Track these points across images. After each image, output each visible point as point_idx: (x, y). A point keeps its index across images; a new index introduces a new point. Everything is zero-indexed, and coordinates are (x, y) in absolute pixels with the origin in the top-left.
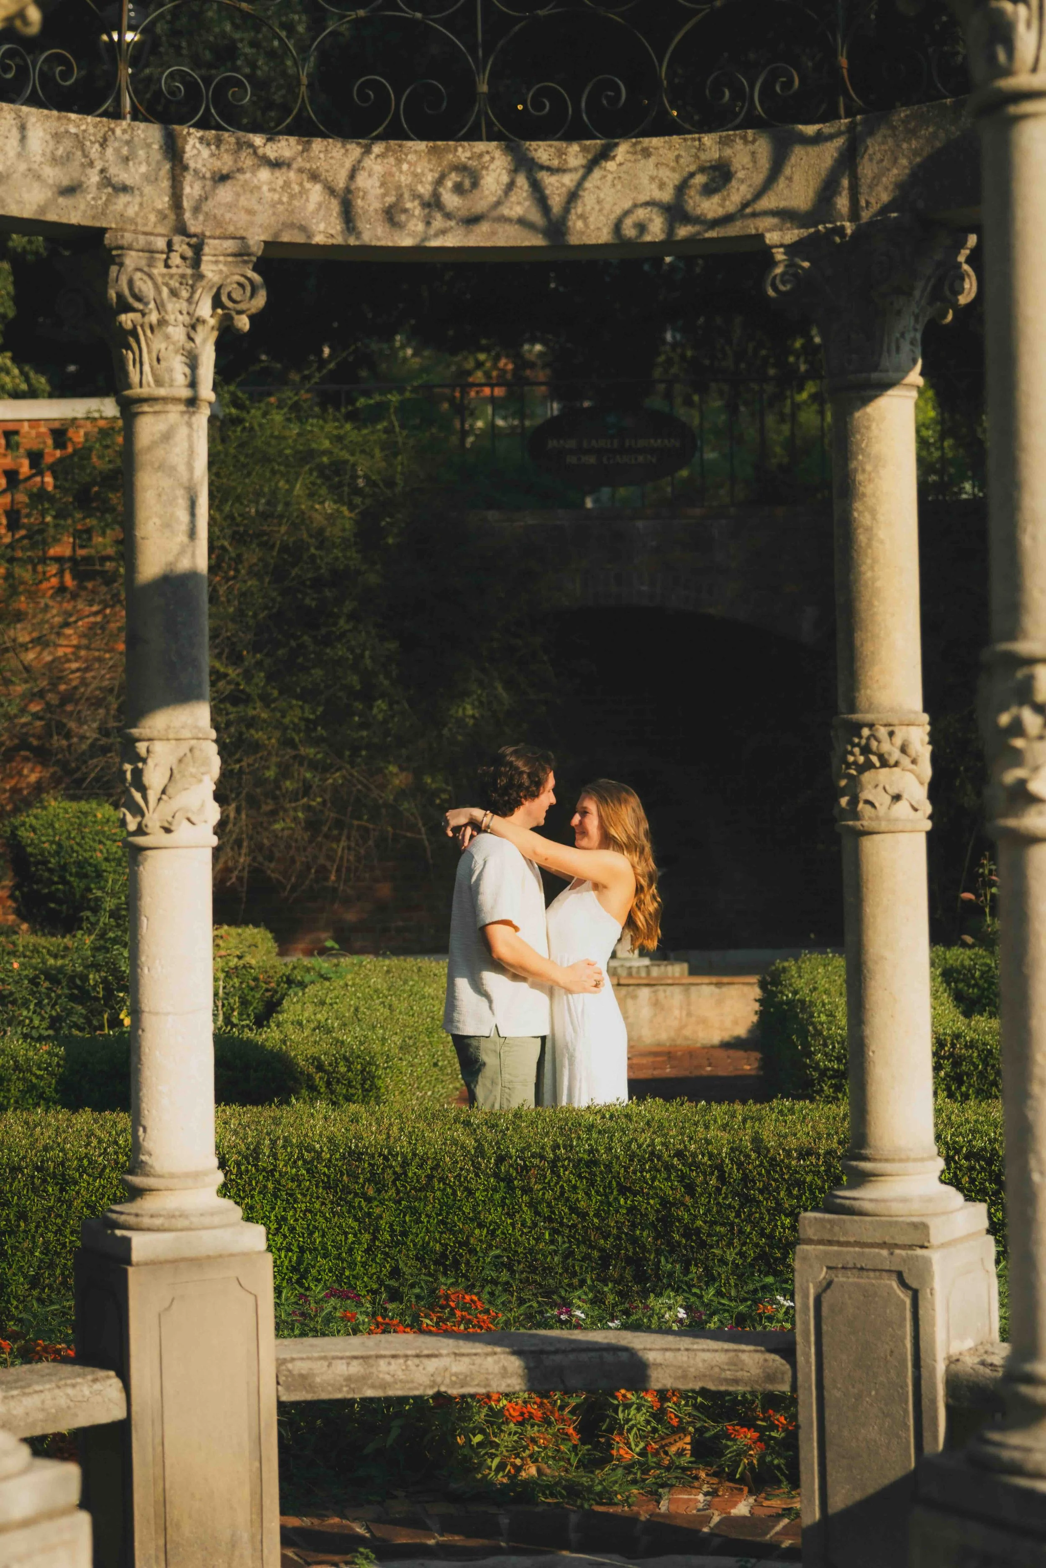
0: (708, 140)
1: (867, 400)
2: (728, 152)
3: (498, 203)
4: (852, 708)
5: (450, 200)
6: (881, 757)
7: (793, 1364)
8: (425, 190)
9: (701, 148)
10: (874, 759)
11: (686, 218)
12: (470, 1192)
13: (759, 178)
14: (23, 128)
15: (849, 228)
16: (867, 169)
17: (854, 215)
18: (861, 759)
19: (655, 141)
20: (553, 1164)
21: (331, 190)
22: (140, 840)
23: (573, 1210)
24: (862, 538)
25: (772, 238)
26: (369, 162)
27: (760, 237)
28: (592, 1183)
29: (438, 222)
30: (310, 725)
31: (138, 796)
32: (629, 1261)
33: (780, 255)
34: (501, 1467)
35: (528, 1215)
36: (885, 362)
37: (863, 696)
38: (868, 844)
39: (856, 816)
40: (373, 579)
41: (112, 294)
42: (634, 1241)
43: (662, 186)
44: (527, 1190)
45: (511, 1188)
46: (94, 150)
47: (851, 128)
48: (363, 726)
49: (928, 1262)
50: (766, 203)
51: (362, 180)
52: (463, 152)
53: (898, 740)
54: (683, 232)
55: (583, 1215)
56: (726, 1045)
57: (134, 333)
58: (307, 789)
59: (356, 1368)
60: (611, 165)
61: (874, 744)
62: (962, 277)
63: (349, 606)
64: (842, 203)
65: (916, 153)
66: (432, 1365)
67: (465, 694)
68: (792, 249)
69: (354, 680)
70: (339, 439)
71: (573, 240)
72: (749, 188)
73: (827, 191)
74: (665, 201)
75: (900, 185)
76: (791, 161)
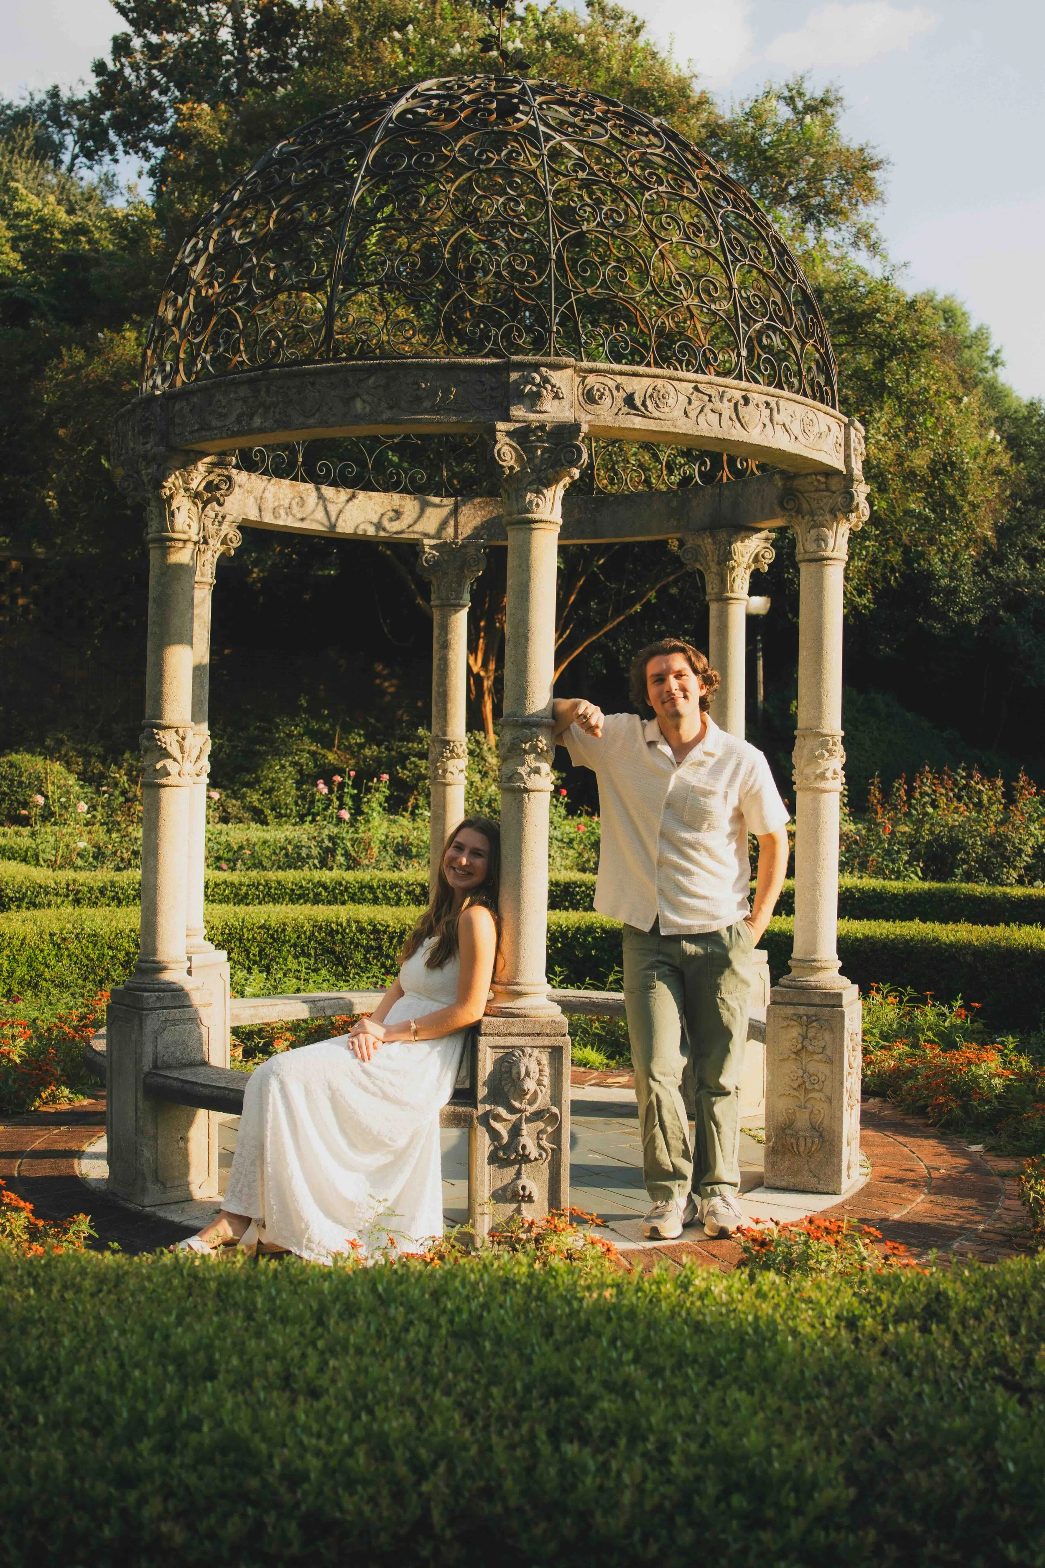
0: (395, 496)
1: (457, 612)
2: (402, 503)
3: (312, 512)
4: (445, 734)
8: (287, 503)
9: (392, 500)
10: (452, 755)
11: (384, 530)
13: (415, 515)
15: (455, 542)
16: (462, 519)
17: (455, 538)
18: (449, 755)
21: (257, 498)
23: (87, 957)
25: (426, 541)
26: (269, 486)
27: (418, 541)
29: (290, 517)
33: (427, 549)
36: (459, 600)
37: (450, 730)
43: (374, 515)
47: (455, 502)
50: (418, 528)
51: (266, 494)
52: (301, 487)
54: (382, 534)
60: (356, 501)
61: (452, 748)
64: (450, 530)
65: (484, 516)
68: (432, 547)
71: (339, 530)
72: (410, 520)
73: (443, 525)
74: (375, 520)
75: (476, 528)
76: (429, 511)
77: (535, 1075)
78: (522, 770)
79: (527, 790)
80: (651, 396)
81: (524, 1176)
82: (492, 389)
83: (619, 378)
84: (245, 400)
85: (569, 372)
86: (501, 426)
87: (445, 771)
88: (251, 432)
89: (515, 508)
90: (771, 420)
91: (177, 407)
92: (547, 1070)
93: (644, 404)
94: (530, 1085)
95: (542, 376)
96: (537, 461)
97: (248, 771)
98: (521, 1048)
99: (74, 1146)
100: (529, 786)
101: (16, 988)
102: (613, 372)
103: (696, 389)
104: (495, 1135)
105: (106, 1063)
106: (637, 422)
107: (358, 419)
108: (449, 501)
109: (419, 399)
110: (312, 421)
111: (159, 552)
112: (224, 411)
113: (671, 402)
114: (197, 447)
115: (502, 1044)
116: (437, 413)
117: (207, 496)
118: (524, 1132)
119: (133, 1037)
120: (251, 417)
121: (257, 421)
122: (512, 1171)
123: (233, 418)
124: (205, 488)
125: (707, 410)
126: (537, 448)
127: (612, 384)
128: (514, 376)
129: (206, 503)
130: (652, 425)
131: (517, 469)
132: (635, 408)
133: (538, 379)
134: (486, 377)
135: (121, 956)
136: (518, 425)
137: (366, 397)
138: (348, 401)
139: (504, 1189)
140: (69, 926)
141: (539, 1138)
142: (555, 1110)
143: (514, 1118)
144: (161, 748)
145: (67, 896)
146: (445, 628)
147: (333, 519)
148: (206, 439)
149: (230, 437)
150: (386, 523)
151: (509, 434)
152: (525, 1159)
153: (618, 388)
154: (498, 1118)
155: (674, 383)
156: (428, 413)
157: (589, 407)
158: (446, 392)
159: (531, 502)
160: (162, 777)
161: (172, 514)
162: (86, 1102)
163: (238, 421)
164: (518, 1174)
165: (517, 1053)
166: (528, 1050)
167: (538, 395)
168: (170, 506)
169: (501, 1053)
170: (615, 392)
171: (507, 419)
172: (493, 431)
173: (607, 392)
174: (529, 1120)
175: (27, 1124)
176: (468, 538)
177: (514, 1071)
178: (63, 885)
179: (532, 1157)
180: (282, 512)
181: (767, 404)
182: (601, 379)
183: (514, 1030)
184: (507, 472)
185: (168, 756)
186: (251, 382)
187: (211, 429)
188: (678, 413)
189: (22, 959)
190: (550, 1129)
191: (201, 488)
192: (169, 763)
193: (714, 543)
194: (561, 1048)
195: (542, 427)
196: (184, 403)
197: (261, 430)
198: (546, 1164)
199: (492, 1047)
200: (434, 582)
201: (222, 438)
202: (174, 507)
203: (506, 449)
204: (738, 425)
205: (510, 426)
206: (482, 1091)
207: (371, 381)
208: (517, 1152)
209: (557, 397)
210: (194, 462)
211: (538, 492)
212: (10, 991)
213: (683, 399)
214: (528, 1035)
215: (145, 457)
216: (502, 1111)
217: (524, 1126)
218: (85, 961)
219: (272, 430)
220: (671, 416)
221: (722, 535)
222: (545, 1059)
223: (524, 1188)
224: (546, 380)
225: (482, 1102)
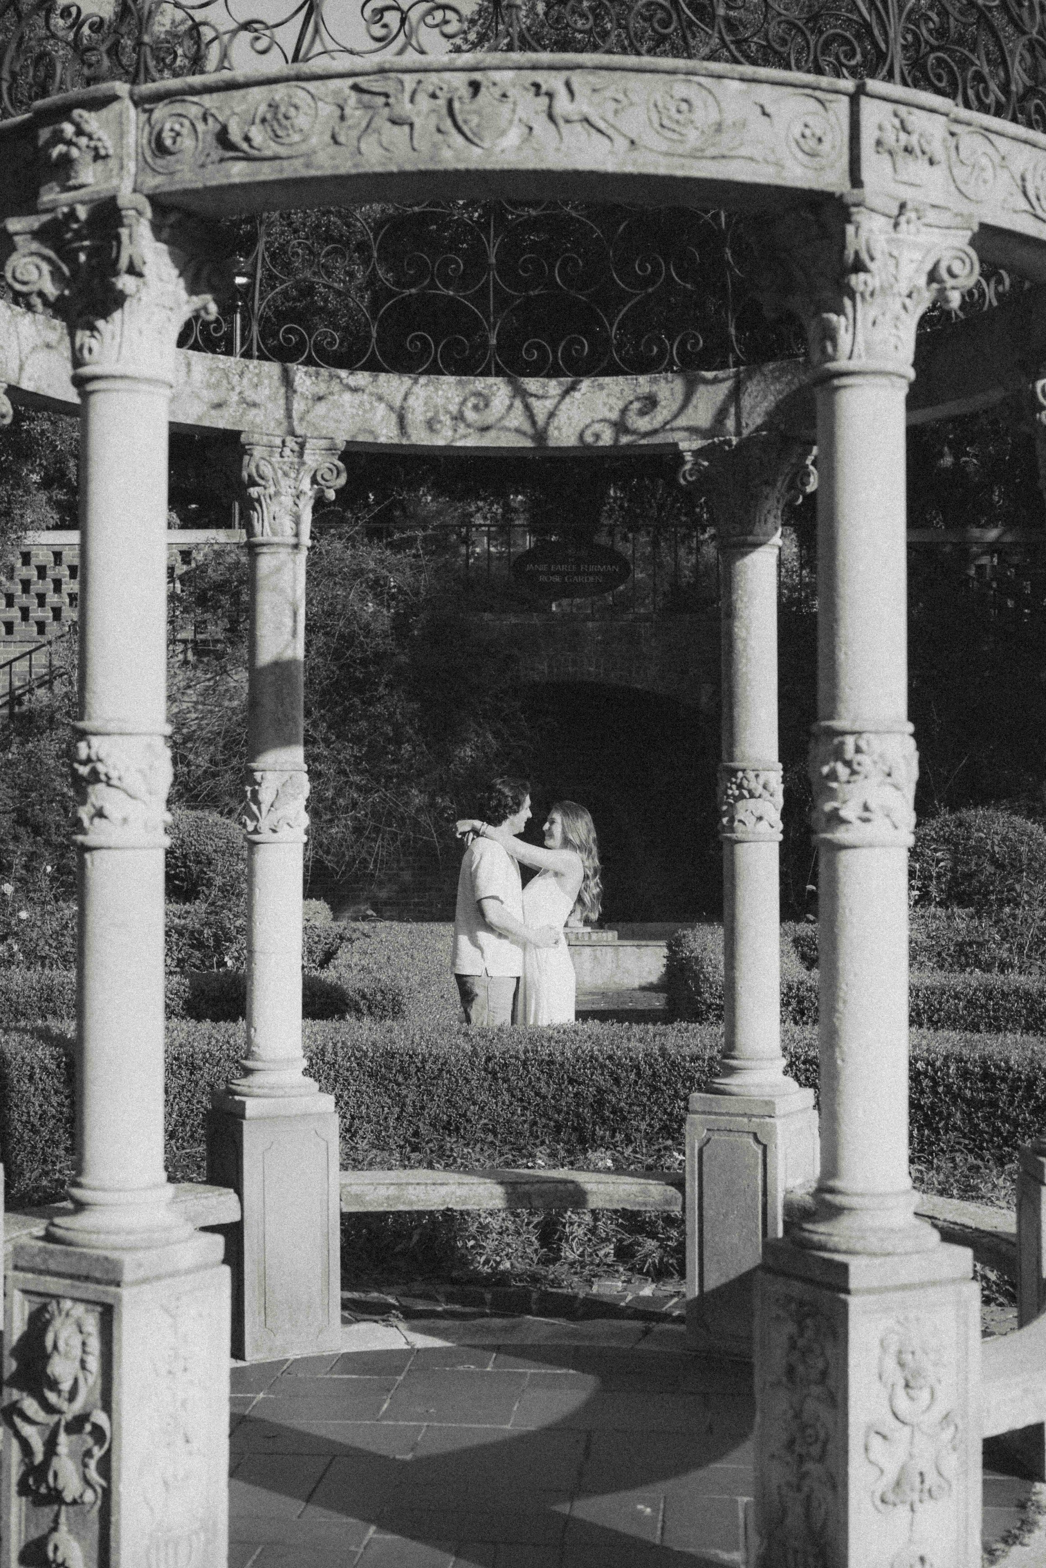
0: (642, 379)
1: (744, 554)
2: (655, 388)
3: (502, 418)
4: (732, 759)
5: (470, 415)
6: (750, 791)
7: (683, 1193)
8: (454, 408)
9: (638, 385)
10: (745, 793)
11: (627, 431)
12: (467, 1081)
13: (675, 407)
14: (189, 365)
15: (735, 441)
16: (746, 402)
17: (738, 433)
18: (737, 793)
19: (607, 380)
20: (524, 1063)
21: (391, 408)
22: (255, 838)
24: (739, 645)
26: (416, 389)
27: (676, 445)
28: (550, 1076)
29: (462, 429)
30: (358, 760)
31: (254, 808)
32: (575, 1129)
33: (688, 457)
34: (487, 1262)
35: (507, 1097)
36: (757, 529)
37: (737, 752)
38: (740, 849)
39: (733, 830)
40: (403, 659)
41: (245, 474)
42: (578, 1115)
43: (611, 409)
44: (506, 1080)
45: (495, 1078)
46: (235, 379)
47: (737, 375)
48: (394, 762)
49: (774, 1126)
50: (681, 422)
51: (411, 401)
52: (480, 383)
53: (761, 781)
55: (544, 1098)
56: (643, 989)
57: (258, 500)
58: (354, 805)
59: (392, 1191)
60: (577, 395)
61: (745, 783)
62: (808, 475)
63: (386, 678)
64: (730, 424)
65: (780, 392)
66: (443, 1190)
67: (465, 741)
69: (389, 729)
70: (382, 561)
71: (552, 443)
72: (669, 412)
73: (721, 416)
75: (768, 414)
76: (700, 393)
77: (73, 1351)
80: (264, 120)
81: (63, 1528)
83: (207, 100)
85: (120, 106)
86: (14, 225)
92: (94, 1344)
93: (247, 139)
94: (70, 1366)
95: (74, 126)
98: (57, 1297)
102: (193, 91)
103: (356, 88)
104: (24, 1447)
106: (237, 172)
113: (302, 121)
115: (31, 1287)
118: (62, 1450)
122: (43, 1515)
125: (381, 122)
126: (78, 251)
127: (194, 111)
128: (42, 136)
130: (266, 172)
132: (231, 147)
133: (69, 133)
136: (46, 218)
139: (33, 1547)
141: (83, 1464)
142: (100, 1417)
143: (48, 1420)
147: (541, 426)
150: (630, 421)
152: (55, 1497)
153: (202, 119)
154: (27, 1416)
155: (311, 86)
164: (56, 1521)
165: (51, 1306)
166: (65, 1305)
167: (71, 160)
169: (36, 1304)
170: (200, 127)
172: (9, 235)
173: (186, 130)
174: (67, 1429)
181: (539, 86)
182: (178, 108)
183: (53, 1265)
188: (318, 140)
190: (98, 1453)
194: (114, 1308)
195: (75, 214)
198: (95, 1513)
199: (25, 1292)
203: (29, 262)
204: (459, 140)
205: (34, 222)
206: (8, 1365)
208: (47, 1482)
209: (98, 156)
213: (327, 110)
214: (71, 1277)
216: (30, 1406)
217: (63, 1438)
220: (304, 148)
222: (92, 1324)
223: (56, 1548)
224: (80, 132)
225: (7, 1385)
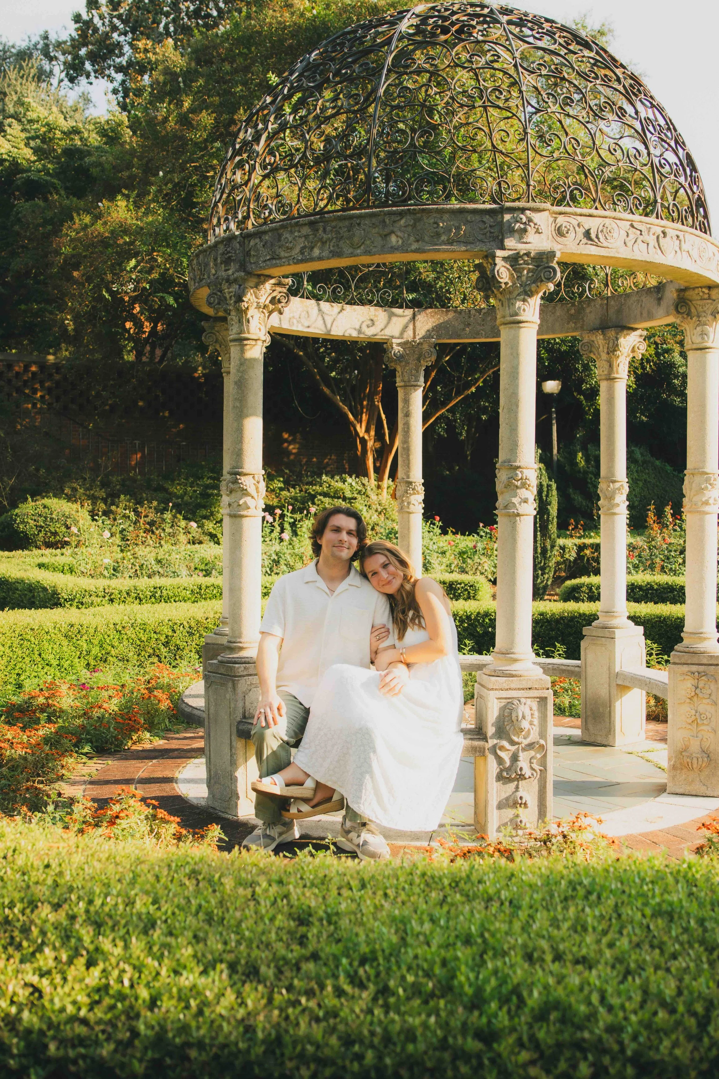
1: (415, 390)
4: (409, 477)
10: (415, 492)
11: (363, 333)
13: (385, 322)
15: (414, 341)
16: (418, 324)
17: (414, 338)
18: (412, 492)
23: (140, 640)
25: (394, 341)
27: (388, 340)
29: (300, 325)
33: (394, 346)
43: (357, 322)
47: (413, 312)
50: (387, 331)
54: (362, 336)
64: (410, 333)
68: (399, 344)
72: (382, 326)
73: (405, 329)
74: (358, 327)
75: (428, 331)
76: (394, 319)
77: (528, 718)
78: (515, 500)
79: (518, 515)
80: (602, 231)
81: (521, 789)
82: (491, 226)
83: (579, 218)
84: (306, 237)
85: (546, 213)
86: (499, 253)
87: (409, 503)
88: (312, 260)
89: (507, 312)
90: (680, 248)
91: (252, 243)
92: (536, 714)
93: (597, 237)
94: (525, 724)
95: (527, 217)
96: (524, 278)
97: (205, 507)
98: (518, 699)
99: (168, 774)
100: (521, 512)
101: (93, 663)
102: (576, 214)
103: (632, 226)
104: (500, 760)
105: (204, 715)
106: (592, 250)
107: (393, 249)
108: (409, 312)
109: (438, 235)
110: (359, 251)
111: (238, 348)
112: (291, 245)
113: (615, 235)
114: (267, 272)
115: (504, 696)
116: (451, 244)
117: (271, 307)
118: (521, 758)
119: (228, 696)
120: (312, 248)
121: (316, 252)
122: (513, 785)
123: (297, 250)
124: (270, 302)
125: (639, 241)
126: (523, 269)
127: (575, 223)
128: (507, 217)
129: (271, 313)
130: (603, 252)
131: (510, 284)
132: (590, 239)
133: (524, 220)
134: (487, 218)
135: (163, 638)
136: (511, 253)
137: (399, 234)
138: (386, 236)
139: (507, 799)
140: (126, 618)
141: (531, 763)
142: (542, 742)
143: (513, 748)
144: (243, 490)
145: (104, 597)
146: (407, 401)
147: (329, 326)
148: (276, 266)
149: (295, 264)
150: (364, 328)
151: (505, 259)
152: (522, 777)
153: (579, 225)
154: (502, 748)
155: (617, 221)
156: (445, 244)
157: (559, 239)
158: (458, 228)
159: (519, 308)
160: (244, 510)
161: (248, 321)
162: (162, 742)
163: (302, 252)
164: (517, 787)
165: (516, 702)
166: (523, 700)
167: (525, 231)
168: (246, 314)
169: (504, 702)
170: (577, 228)
171: (503, 248)
172: (494, 257)
173: (572, 229)
174: (524, 750)
175: (126, 759)
176: (423, 337)
177: (514, 715)
178: (101, 589)
179: (527, 776)
180: (295, 321)
181: (678, 237)
182: (567, 219)
183: (513, 686)
184: (503, 286)
185: (248, 494)
186: (311, 224)
187: (280, 258)
188: (620, 243)
189: (96, 642)
190: (539, 756)
191: (267, 302)
192: (248, 500)
193: (605, 339)
194: (546, 698)
195: (528, 254)
196: (257, 240)
197: (320, 259)
198: (536, 781)
199: (498, 699)
200: (399, 369)
201: (289, 265)
202: (249, 316)
203: (503, 270)
204: (659, 251)
205: (506, 253)
206: (491, 730)
207: (402, 222)
208: (516, 772)
209: (538, 232)
210: (263, 283)
211: (524, 300)
212: (88, 664)
213: (623, 233)
214: (523, 689)
215: (228, 280)
216: (505, 743)
217: (521, 754)
218: (138, 643)
219: (328, 258)
220: (615, 245)
221: (611, 333)
222: (535, 705)
223: (521, 798)
224: (530, 220)
225: (491, 738)
